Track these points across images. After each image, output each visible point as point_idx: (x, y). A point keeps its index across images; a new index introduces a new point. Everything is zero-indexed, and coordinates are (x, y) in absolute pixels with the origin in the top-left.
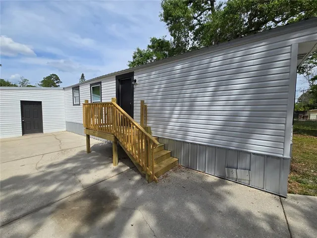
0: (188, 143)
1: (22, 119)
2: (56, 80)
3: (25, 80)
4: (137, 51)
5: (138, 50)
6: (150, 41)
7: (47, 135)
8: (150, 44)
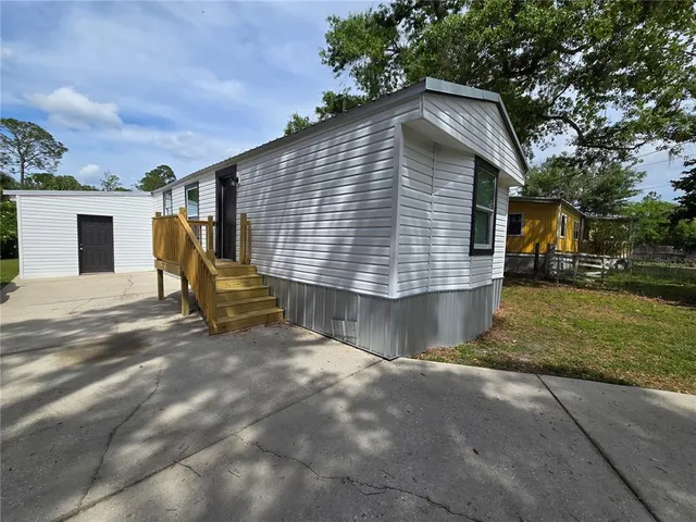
0: (295, 282)
1: (79, 247)
2: (169, 177)
3: (114, 178)
4: (293, 120)
5: (296, 117)
6: (321, 99)
7: (121, 275)
8: (323, 105)
